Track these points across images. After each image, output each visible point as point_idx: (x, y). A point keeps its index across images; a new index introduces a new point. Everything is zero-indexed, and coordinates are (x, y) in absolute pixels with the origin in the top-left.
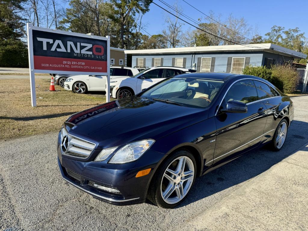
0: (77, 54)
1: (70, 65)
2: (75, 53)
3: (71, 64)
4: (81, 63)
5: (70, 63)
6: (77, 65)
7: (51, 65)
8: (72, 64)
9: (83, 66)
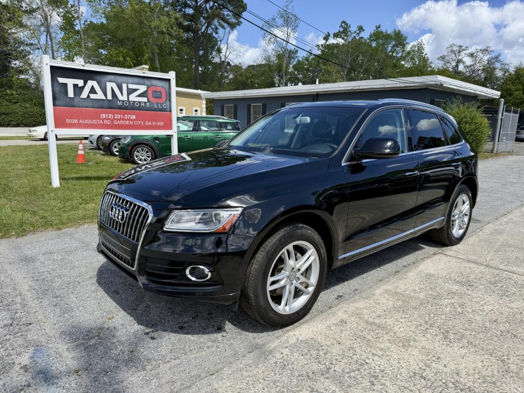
0: (123, 101)
1: (112, 121)
2: (120, 101)
3: (114, 119)
4: (130, 117)
5: (111, 117)
6: (124, 119)
7: (81, 121)
8: (116, 117)
9: (133, 120)
